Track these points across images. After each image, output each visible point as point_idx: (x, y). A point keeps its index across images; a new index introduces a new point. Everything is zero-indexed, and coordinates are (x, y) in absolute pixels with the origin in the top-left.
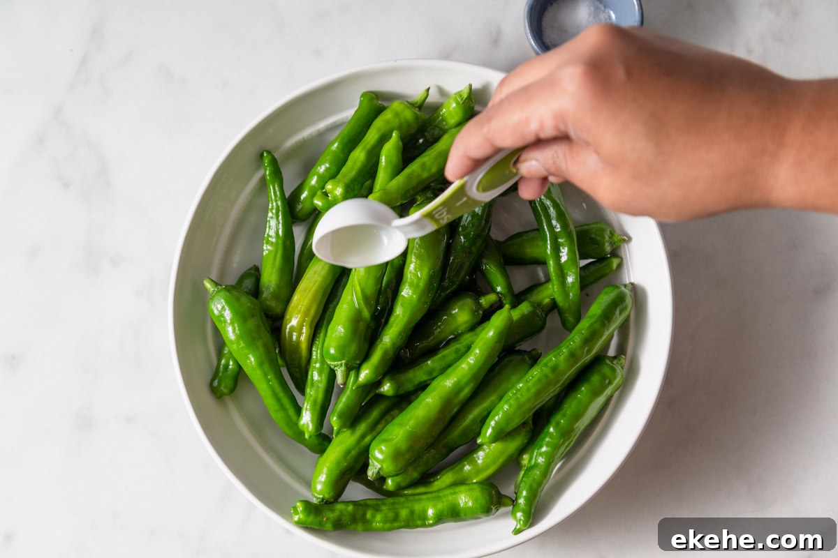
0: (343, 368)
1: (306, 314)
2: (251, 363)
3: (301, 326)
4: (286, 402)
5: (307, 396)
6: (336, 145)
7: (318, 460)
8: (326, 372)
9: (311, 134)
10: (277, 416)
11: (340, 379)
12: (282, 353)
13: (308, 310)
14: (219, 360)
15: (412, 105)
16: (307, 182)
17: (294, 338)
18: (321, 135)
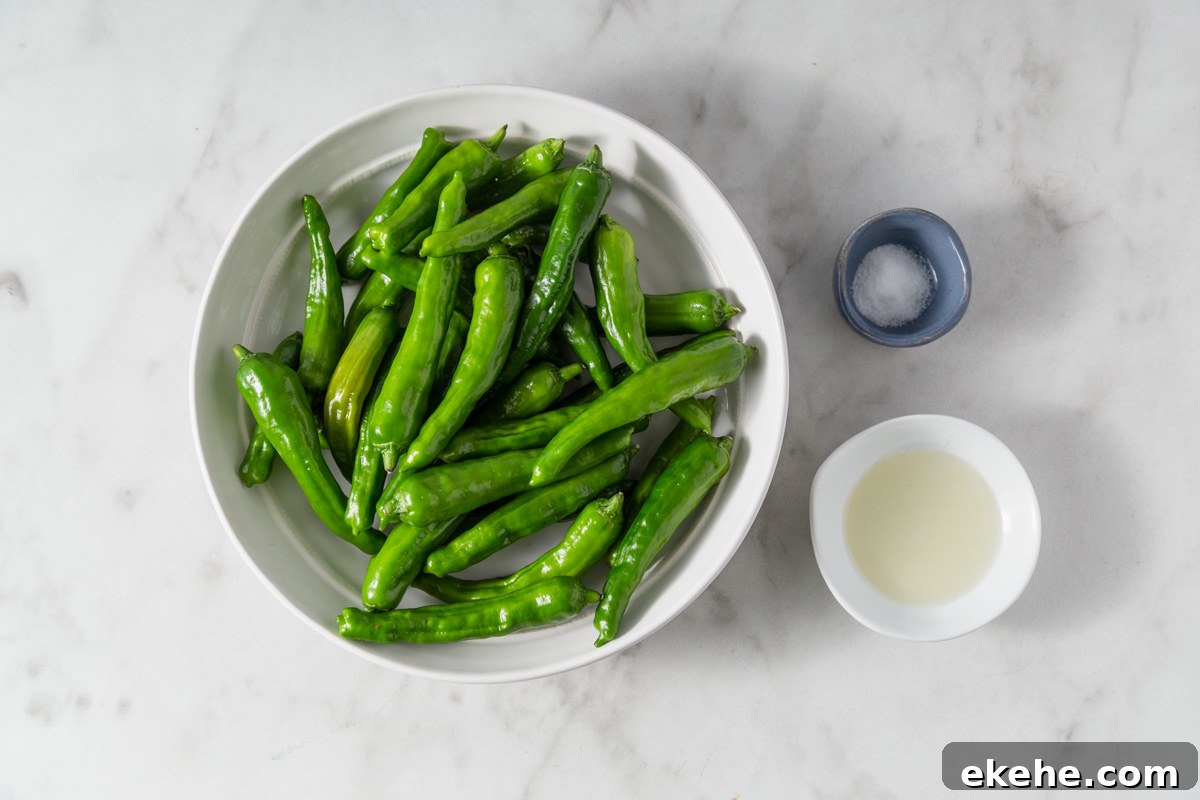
0: (390, 452)
1: (351, 389)
2: (285, 443)
3: (346, 403)
4: (329, 492)
5: (355, 485)
6: (396, 191)
7: (370, 561)
8: (376, 456)
9: (362, 175)
10: (319, 508)
11: (387, 465)
12: (325, 434)
13: (355, 382)
14: (252, 442)
15: (483, 143)
16: (360, 236)
17: (339, 416)
18: (375, 176)
